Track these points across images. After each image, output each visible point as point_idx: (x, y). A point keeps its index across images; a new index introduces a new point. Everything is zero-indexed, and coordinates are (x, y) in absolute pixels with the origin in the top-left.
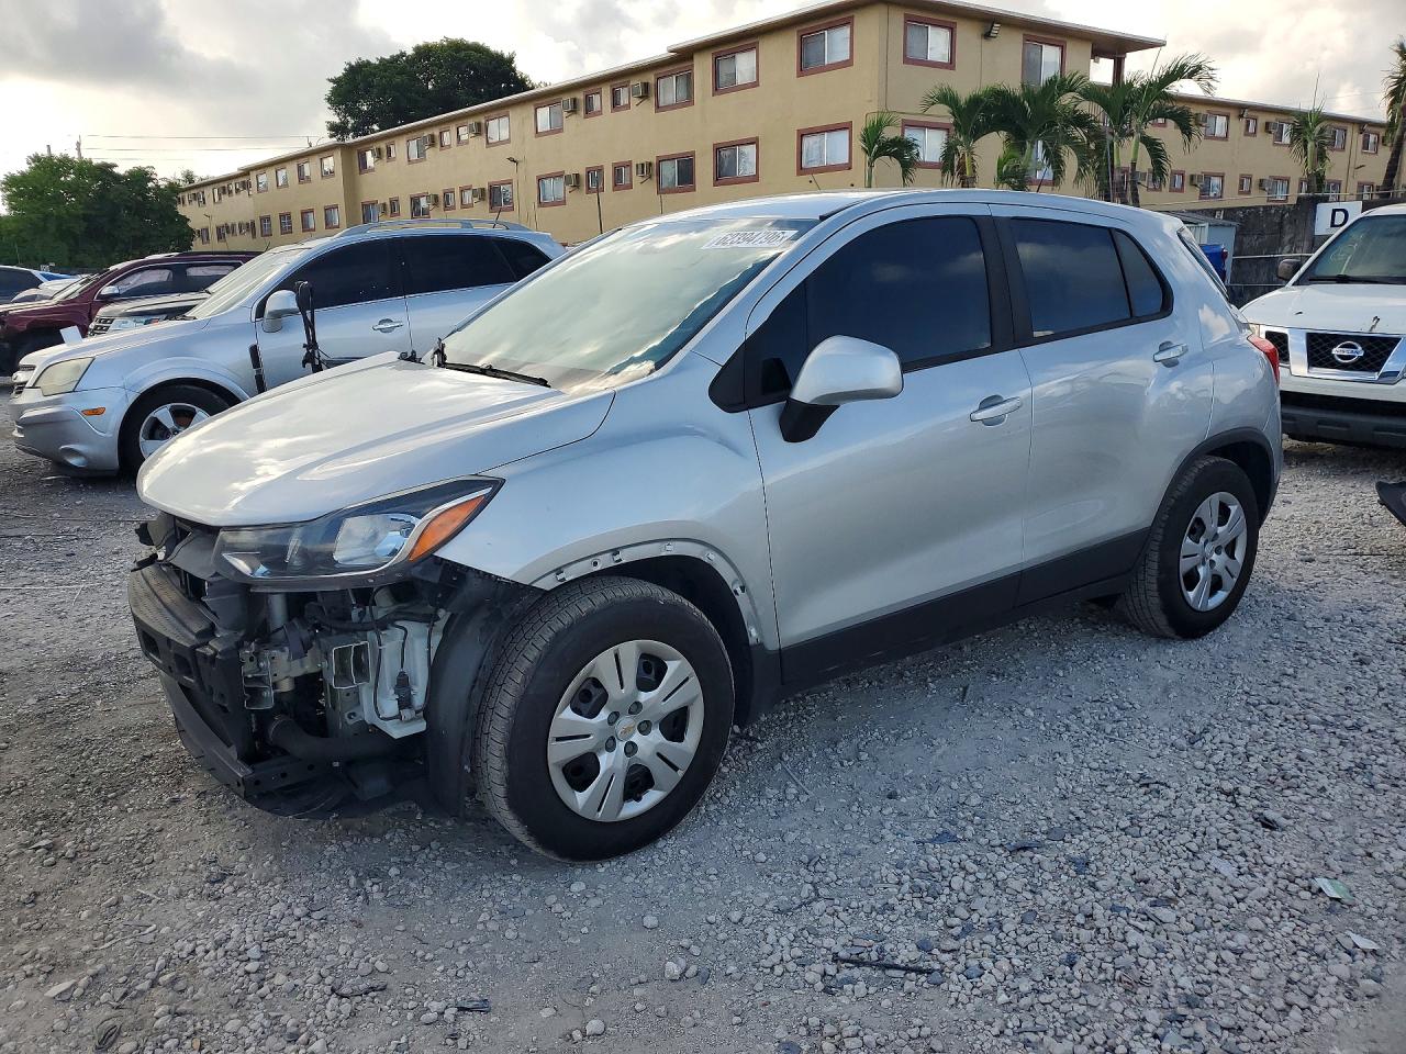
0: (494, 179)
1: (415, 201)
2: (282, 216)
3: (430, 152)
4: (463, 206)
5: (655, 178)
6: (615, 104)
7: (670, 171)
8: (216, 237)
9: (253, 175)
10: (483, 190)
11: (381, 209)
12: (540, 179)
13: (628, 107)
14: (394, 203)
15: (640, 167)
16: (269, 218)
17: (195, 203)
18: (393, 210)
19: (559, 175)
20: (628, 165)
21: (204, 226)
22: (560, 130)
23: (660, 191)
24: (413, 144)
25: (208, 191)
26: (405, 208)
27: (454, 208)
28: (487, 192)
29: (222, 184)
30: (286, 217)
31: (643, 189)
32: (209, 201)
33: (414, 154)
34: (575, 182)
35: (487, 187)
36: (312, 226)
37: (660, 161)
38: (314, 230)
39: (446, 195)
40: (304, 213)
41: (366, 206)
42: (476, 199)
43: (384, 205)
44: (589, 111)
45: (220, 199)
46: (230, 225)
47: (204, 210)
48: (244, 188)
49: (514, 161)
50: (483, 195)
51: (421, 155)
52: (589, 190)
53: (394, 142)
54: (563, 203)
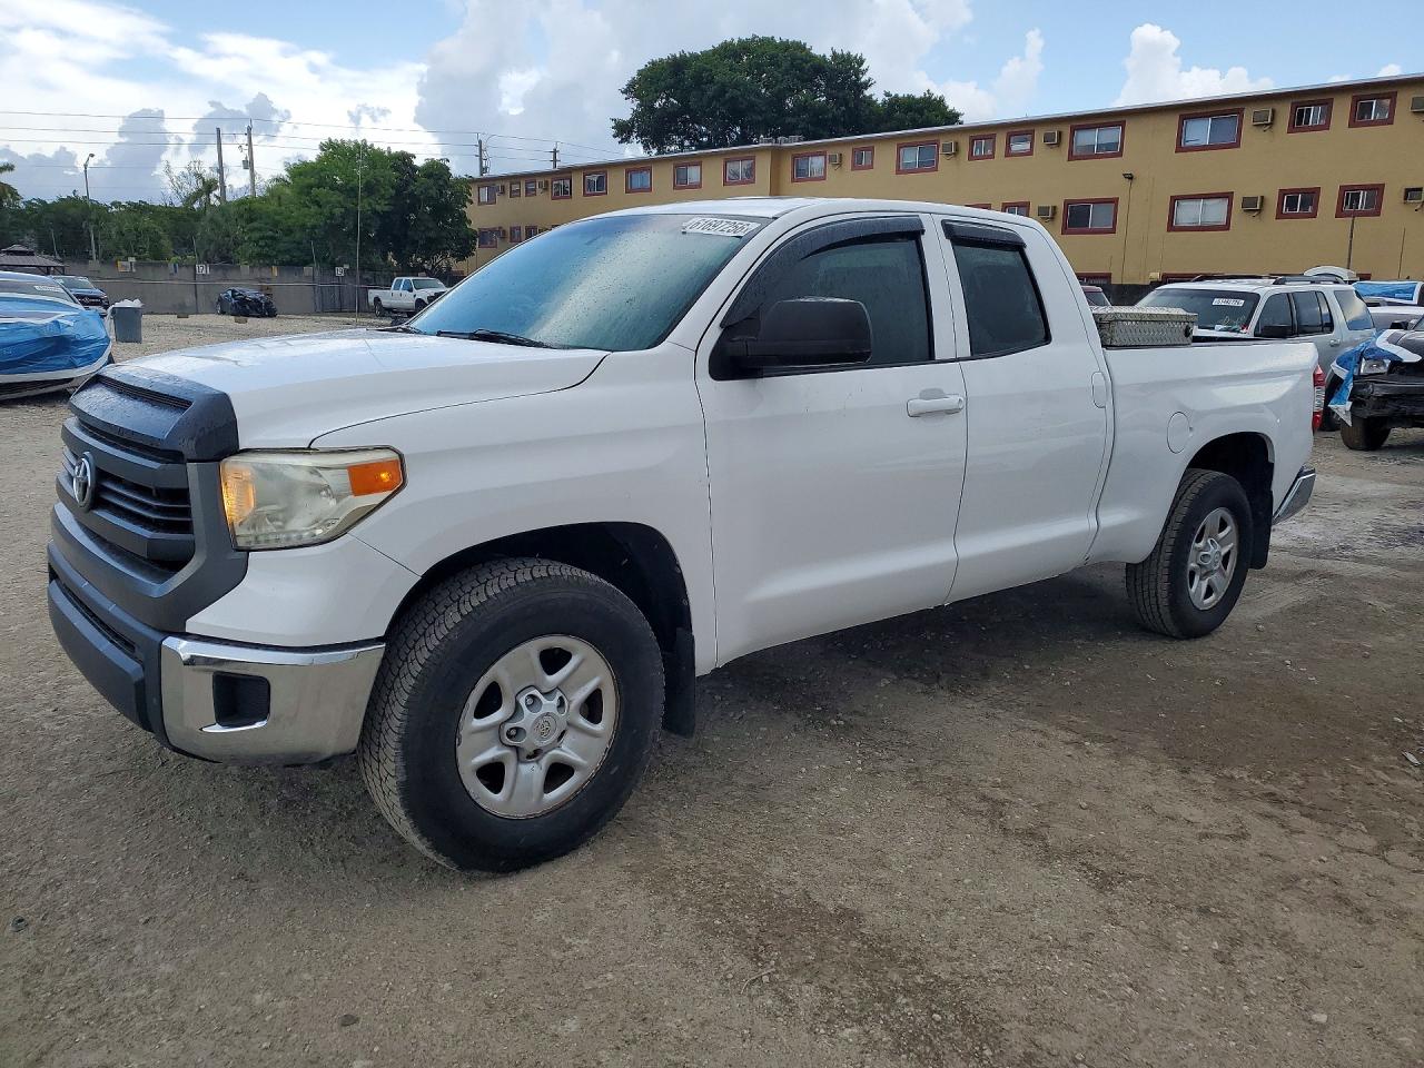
0: (1081, 196)
3: (943, 162)
6: (1359, 116)
10: (1055, 208)
12: (1174, 199)
13: (1390, 121)
19: (1228, 196)
20: (1376, 191)
22: (1237, 145)
28: (1060, 211)
29: (499, 184)
33: (911, 163)
34: (1253, 206)
35: (1061, 206)
44: (1298, 122)
48: (546, 189)
49: (1131, 178)
50: (1054, 213)
51: (928, 165)
52: (1280, 215)
53: (872, 149)
54: (1226, 227)
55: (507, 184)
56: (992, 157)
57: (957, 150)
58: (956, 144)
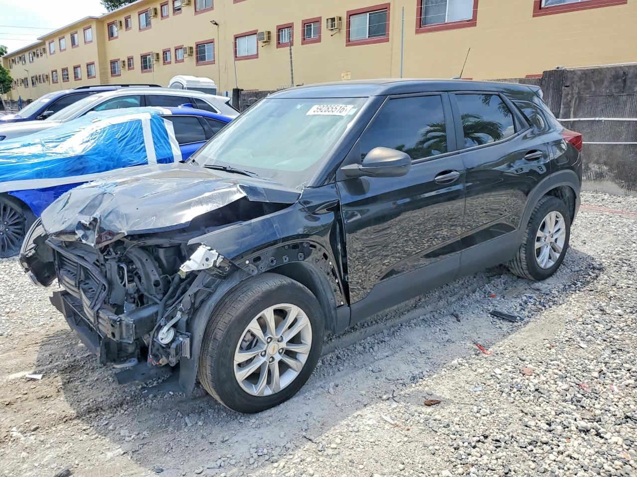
0: (201, 39)
1: (144, 58)
2: (63, 70)
4: (177, 61)
5: (344, 30)
7: (362, 25)
8: (31, 85)
9: (47, 43)
10: (191, 48)
11: (122, 64)
12: (236, 37)
14: (130, 59)
15: (330, 21)
16: (56, 71)
17: (21, 62)
18: (129, 65)
19: (254, 33)
20: (318, 21)
21: (25, 77)
23: (349, 43)
24: (143, 16)
25: (27, 55)
26: (137, 63)
27: (170, 63)
28: (194, 50)
29: (31, 51)
30: (65, 70)
31: (331, 41)
32: (27, 60)
33: (143, 23)
34: (266, 38)
35: (194, 47)
36: (80, 77)
37: (351, 14)
38: (81, 79)
39: (165, 53)
40: (75, 68)
41: (113, 62)
42: (186, 56)
43: (124, 62)
45: (33, 60)
46: (38, 76)
47: (25, 67)
48: (44, 53)
49: (216, 24)
50: (191, 52)
51: (148, 24)
52: (279, 44)
53: (129, 17)
54: (256, 56)
55: (35, 51)
56: (168, 16)
57: (156, 13)
58: (155, 9)
